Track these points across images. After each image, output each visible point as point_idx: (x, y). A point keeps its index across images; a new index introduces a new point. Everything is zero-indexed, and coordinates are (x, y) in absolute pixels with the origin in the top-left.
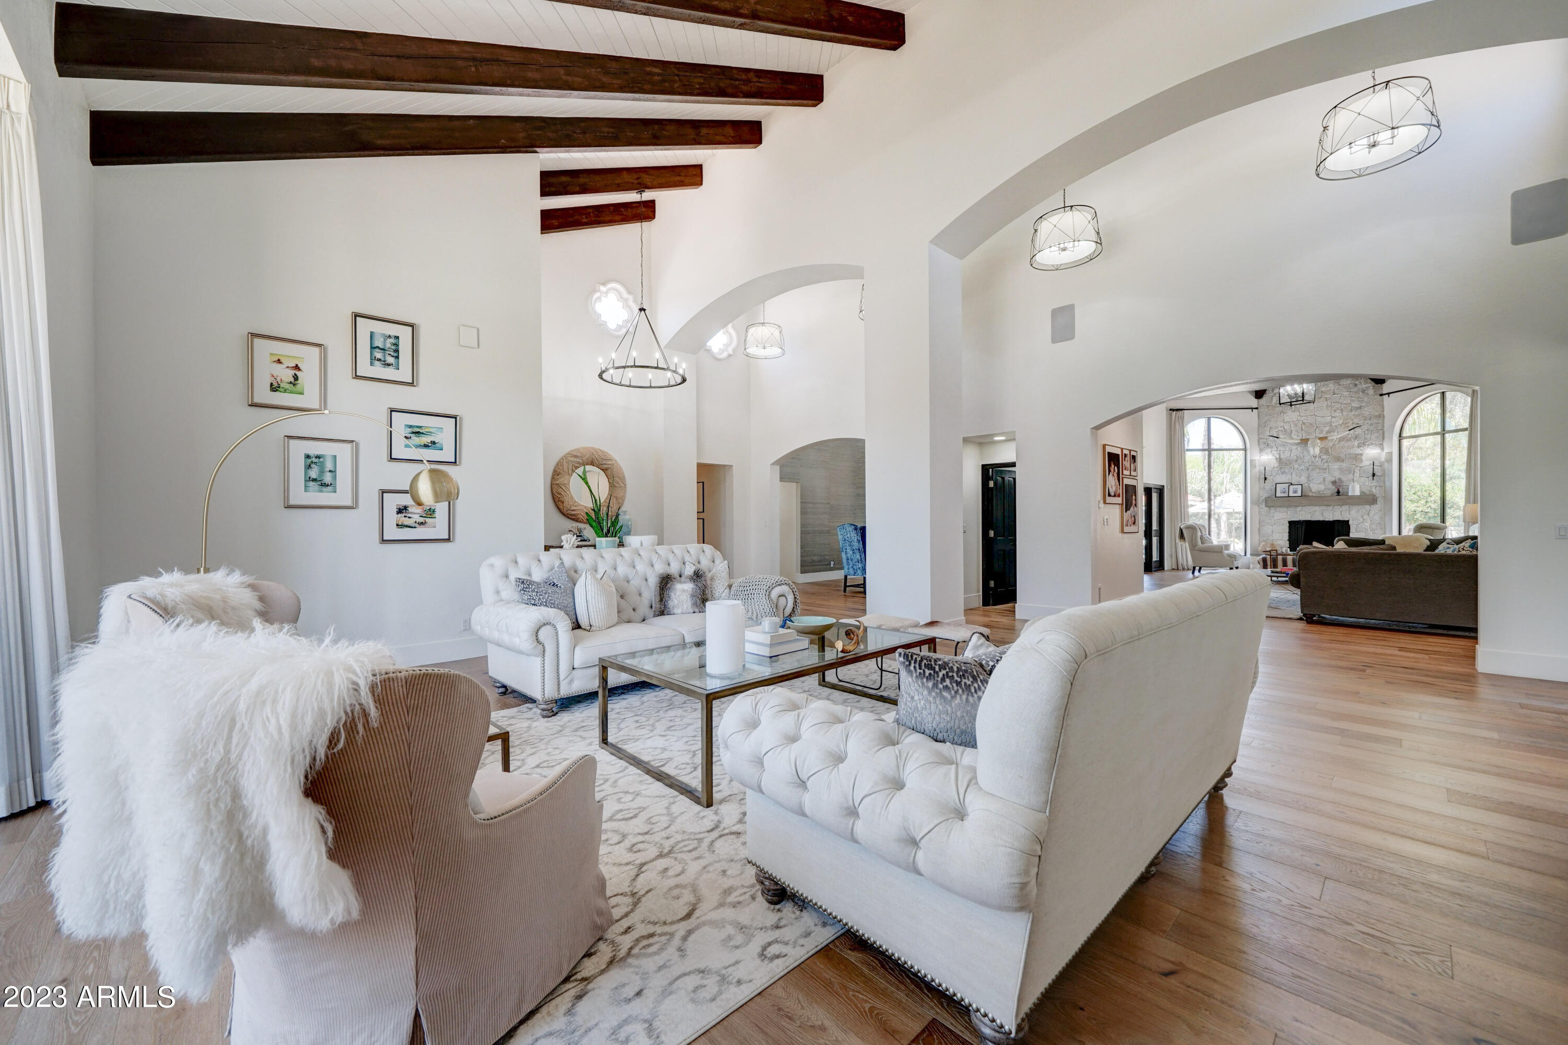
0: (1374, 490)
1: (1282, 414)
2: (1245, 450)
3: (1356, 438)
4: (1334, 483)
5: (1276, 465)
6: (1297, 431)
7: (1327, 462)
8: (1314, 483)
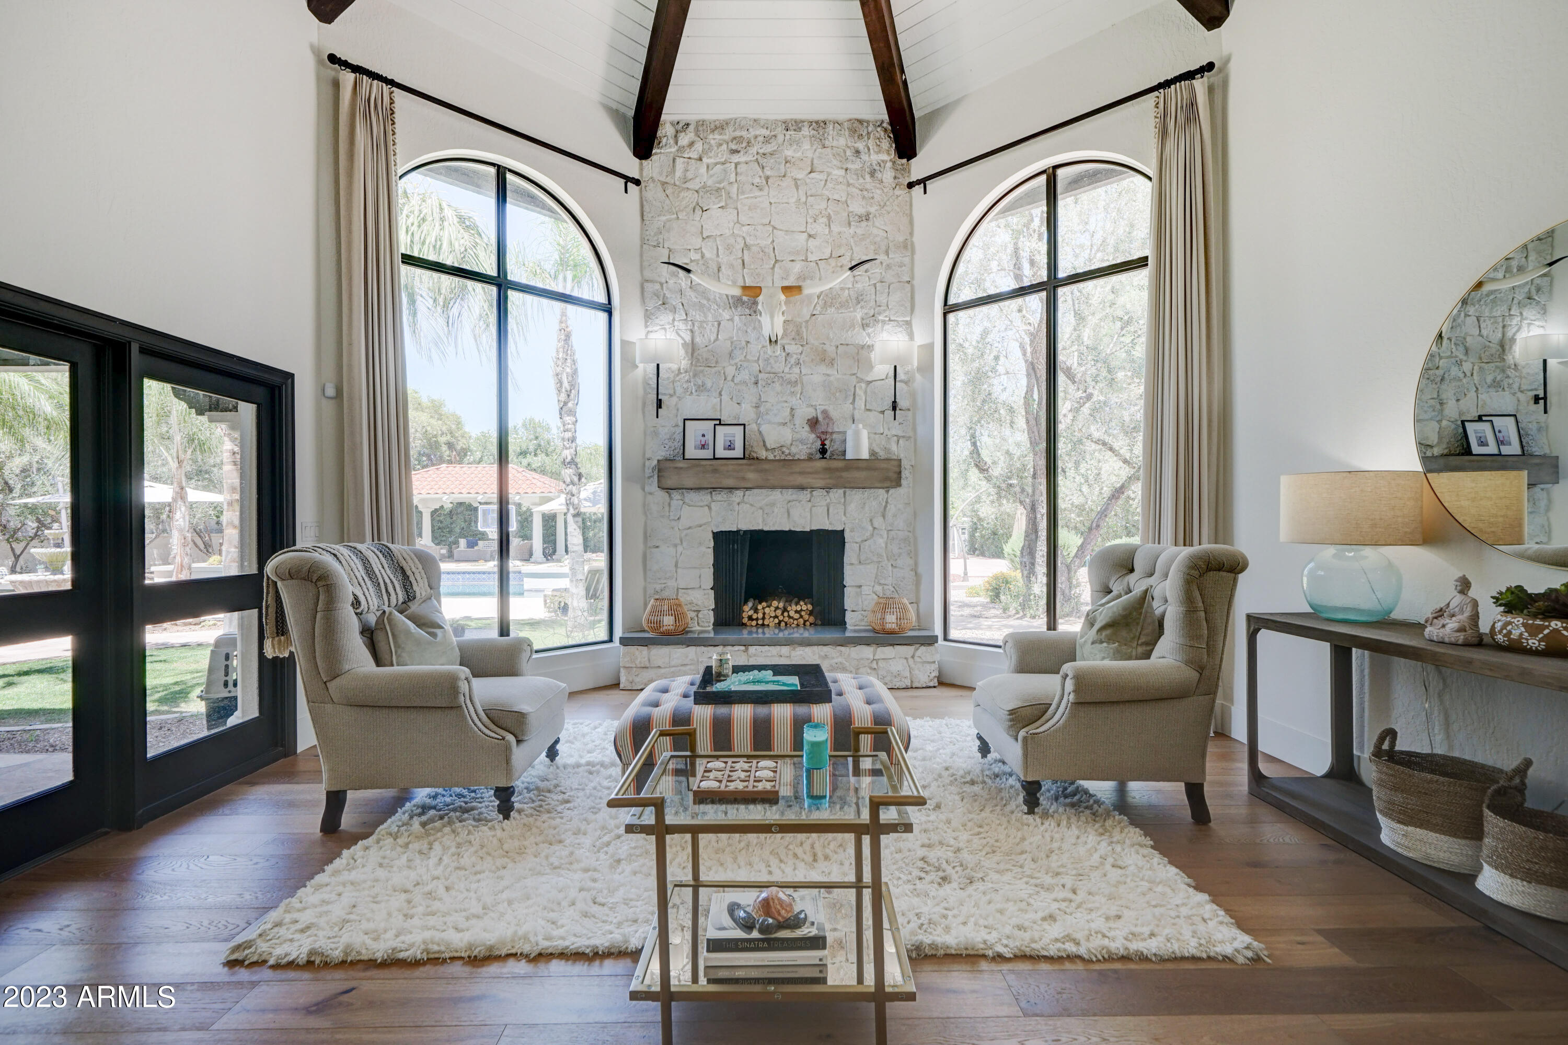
0: (894, 448)
1: (698, 212)
2: (608, 309)
3: (858, 302)
4: (813, 423)
5: (685, 363)
6: (732, 266)
7: (798, 363)
8: (770, 422)
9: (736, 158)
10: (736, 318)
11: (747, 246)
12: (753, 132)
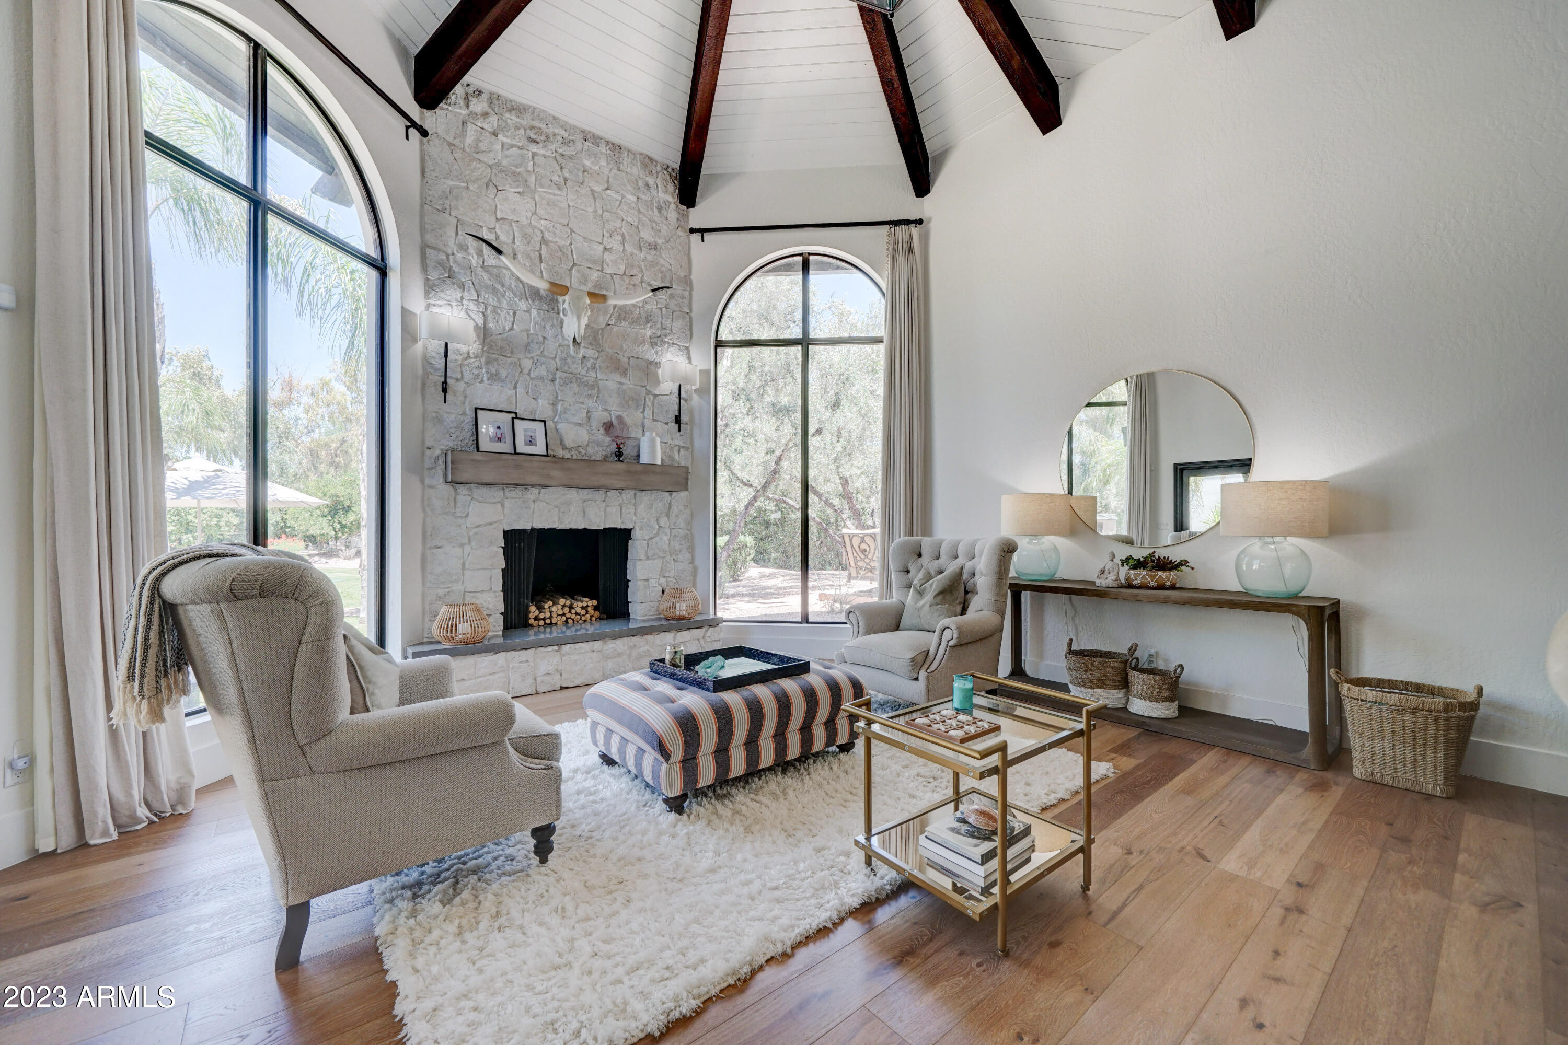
0: (678, 457)
1: (492, 189)
2: (383, 268)
3: (648, 322)
4: (608, 427)
5: (475, 347)
6: (528, 256)
7: (594, 368)
8: (568, 422)
9: (534, 148)
10: (534, 312)
11: (544, 241)
12: (551, 129)
